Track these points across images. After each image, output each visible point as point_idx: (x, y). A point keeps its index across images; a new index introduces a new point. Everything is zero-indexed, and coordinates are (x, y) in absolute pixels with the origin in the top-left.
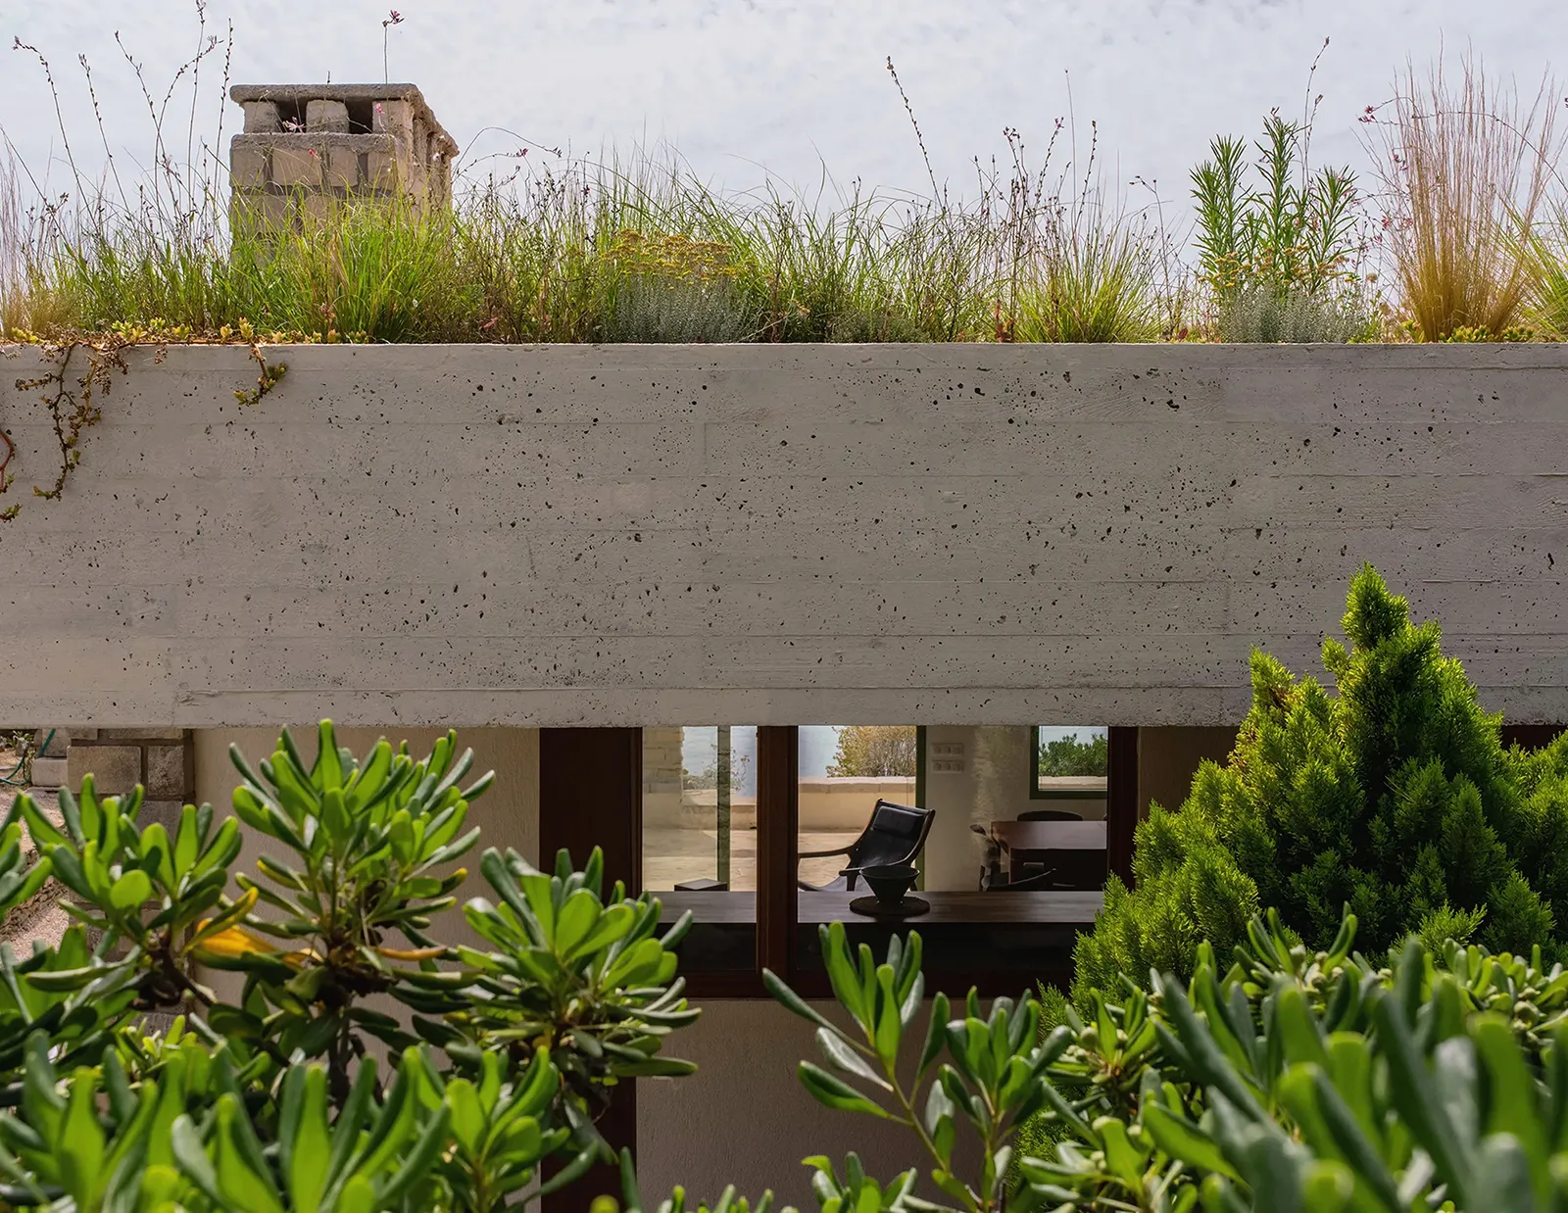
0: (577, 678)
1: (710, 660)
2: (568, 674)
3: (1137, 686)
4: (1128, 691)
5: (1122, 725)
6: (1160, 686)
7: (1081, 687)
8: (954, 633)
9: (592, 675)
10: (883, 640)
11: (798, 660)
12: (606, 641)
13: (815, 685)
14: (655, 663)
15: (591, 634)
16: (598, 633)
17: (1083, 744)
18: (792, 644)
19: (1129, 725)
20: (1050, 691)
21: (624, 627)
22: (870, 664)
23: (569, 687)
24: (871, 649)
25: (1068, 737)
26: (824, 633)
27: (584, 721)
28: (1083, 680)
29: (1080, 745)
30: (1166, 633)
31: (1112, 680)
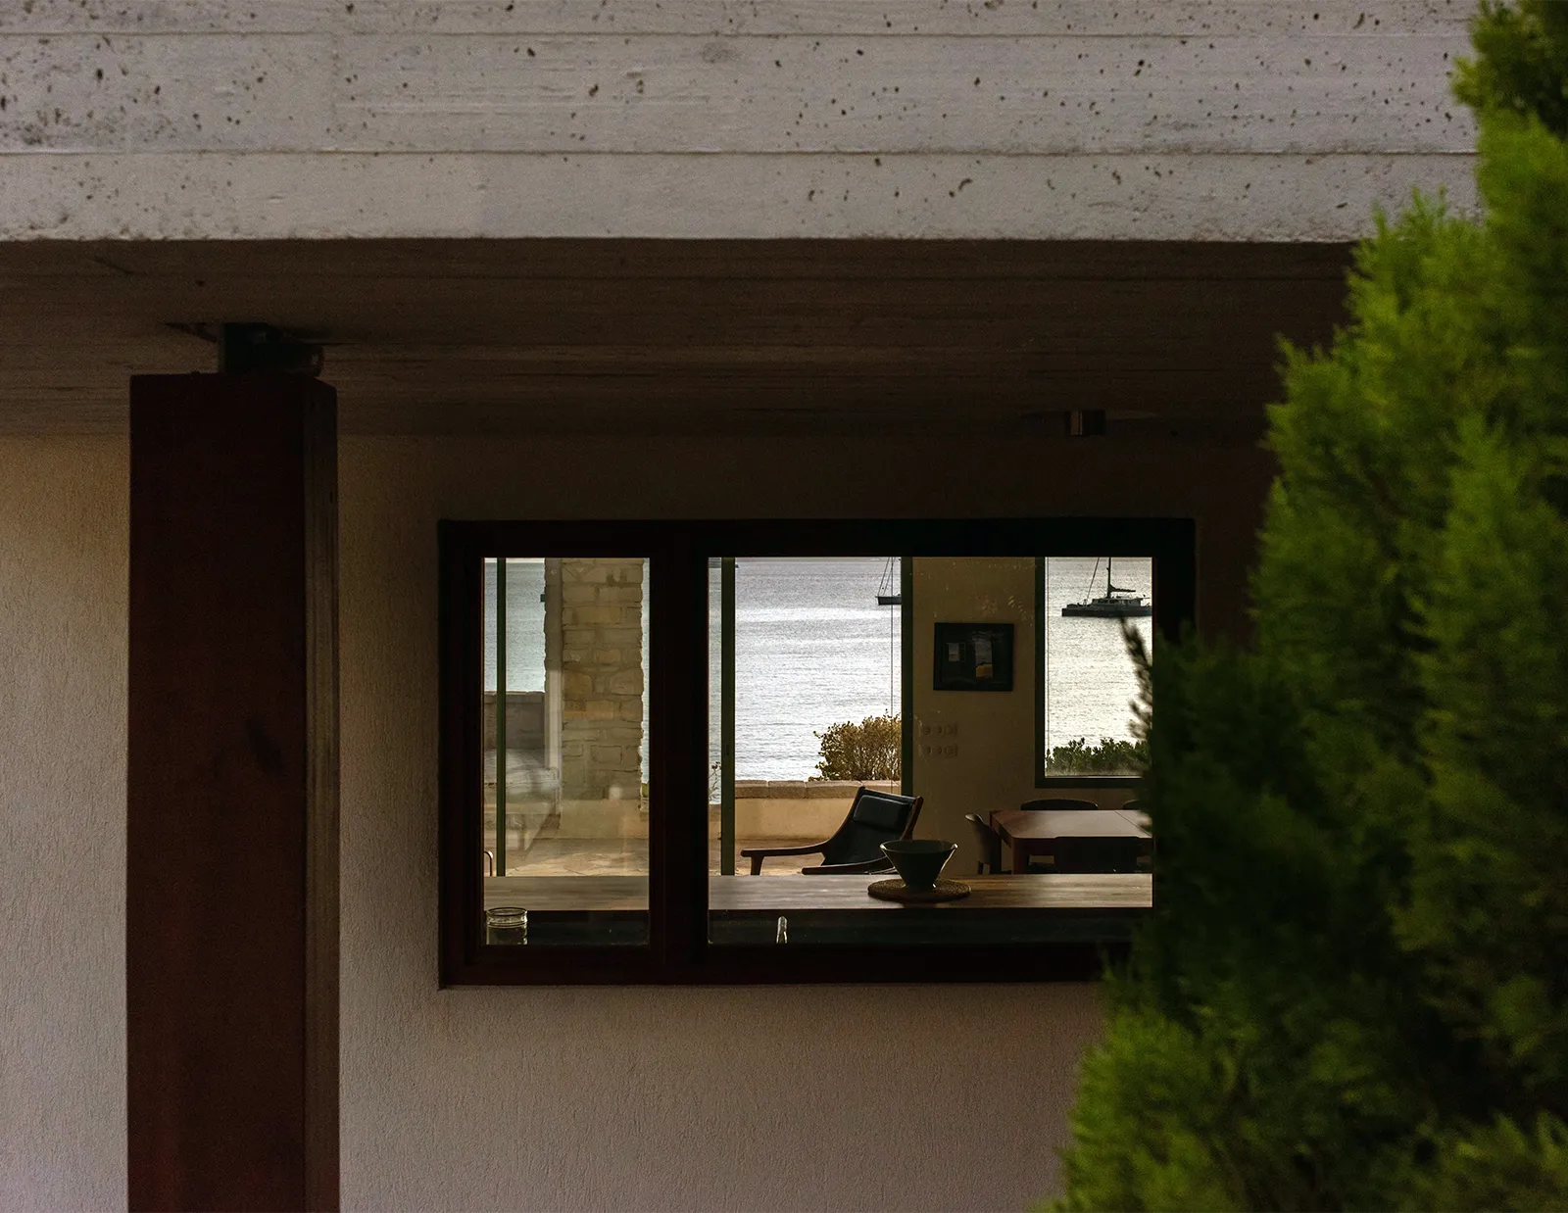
0: (54, 129)
1: (352, 89)
2: (31, 119)
3: (1293, 152)
4: (1273, 162)
5: (1263, 239)
6: (1347, 150)
7: (1171, 151)
8: (889, 31)
9: (85, 123)
10: (731, 43)
11: (546, 88)
12: (119, 44)
13: (584, 145)
14: (229, 94)
15: (83, 29)
16: (97, 26)
17: (1092, 747)
18: (531, 53)
19: (1276, 239)
20: (1103, 161)
21: (156, 15)
22: (706, 98)
23: (37, 149)
24: (708, 66)
25: (1075, 742)
26: (602, 29)
27: (68, 226)
28: (1174, 137)
29: (1088, 749)
30: (1357, 34)
31: (1239, 135)
